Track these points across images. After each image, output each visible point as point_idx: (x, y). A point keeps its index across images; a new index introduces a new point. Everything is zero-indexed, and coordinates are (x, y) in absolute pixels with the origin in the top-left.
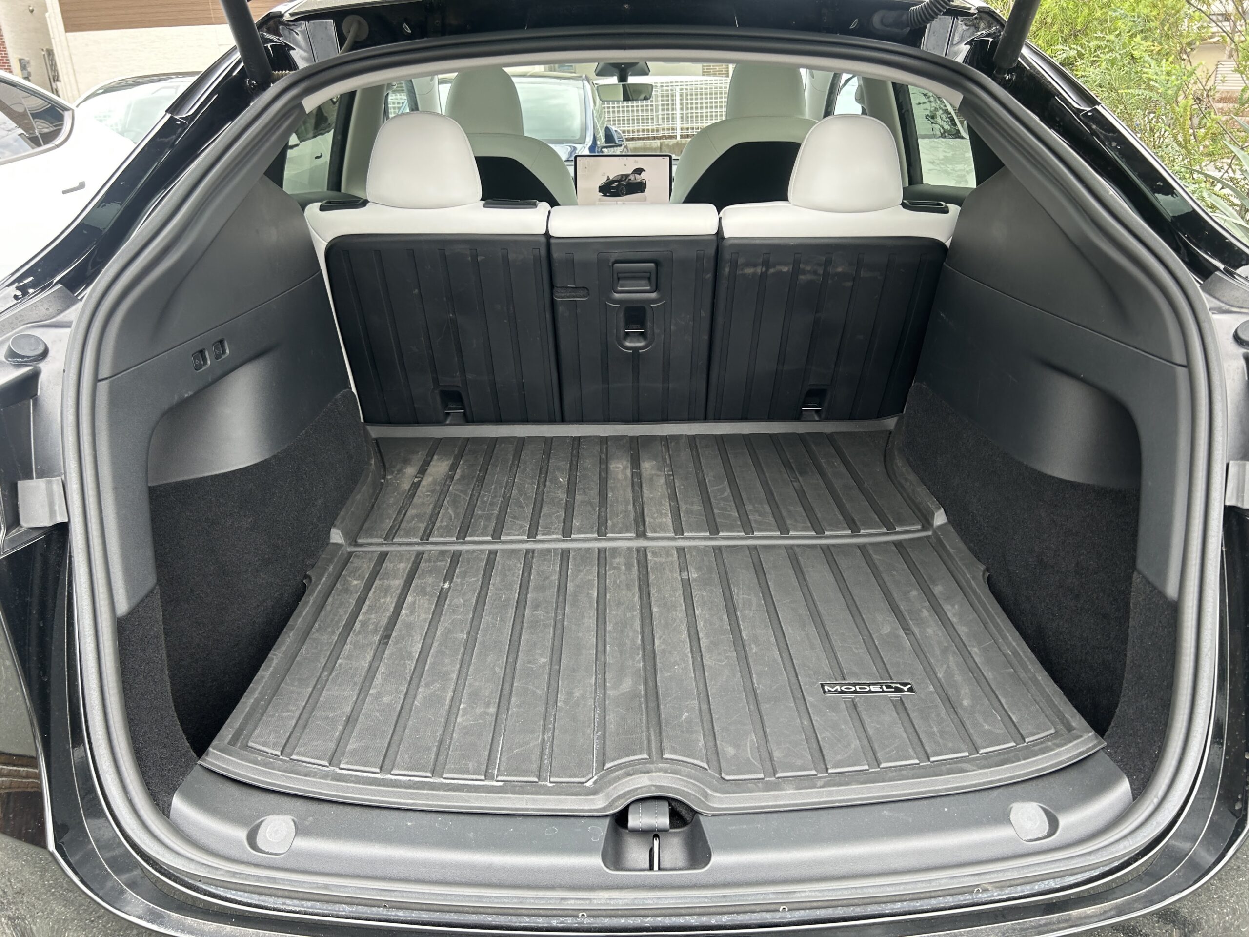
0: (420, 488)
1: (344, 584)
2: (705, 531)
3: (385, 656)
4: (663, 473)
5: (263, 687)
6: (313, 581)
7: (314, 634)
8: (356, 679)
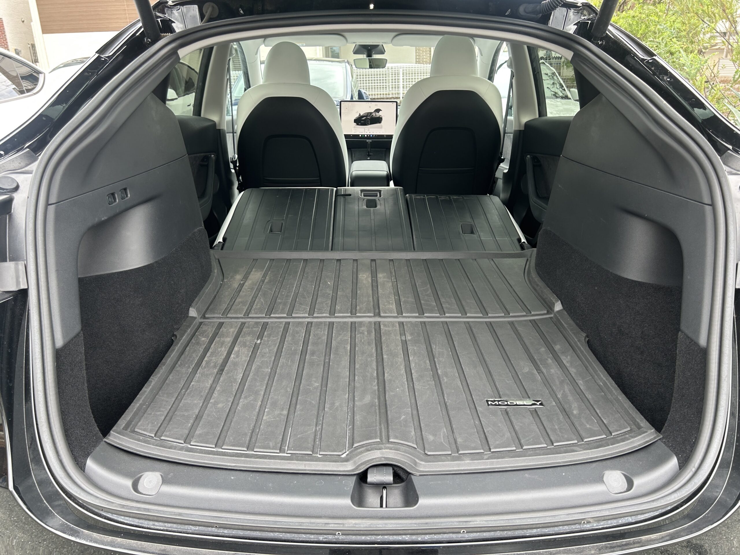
0: (244, 287)
1: (197, 340)
2: (415, 313)
3: (220, 381)
4: (390, 280)
5: (145, 397)
6: (178, 338)
7: (177, 368)
8: (202, 394)
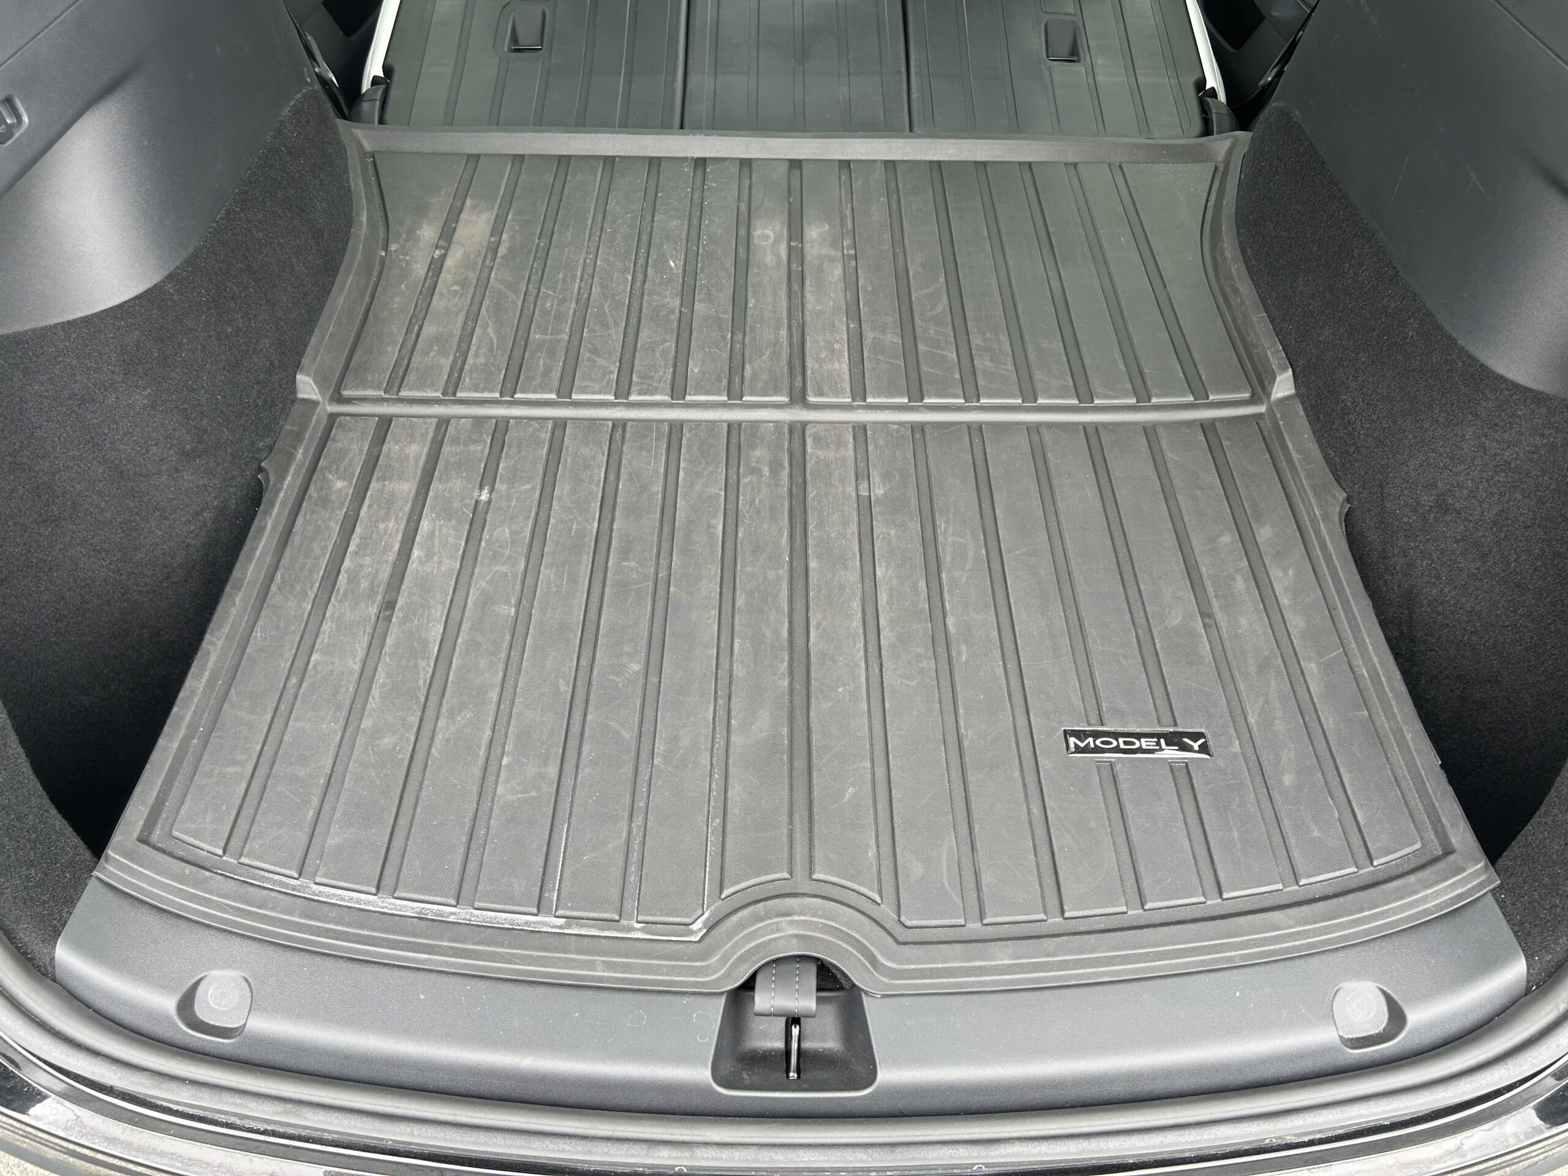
0: (442, 275)
1: (322, 488)
2: (901, 395)
3: (386, 649)
4: (839, 254)
5: (195, 712)
6: (272, 481)
7: (275, 597)
8: (340, 698)
